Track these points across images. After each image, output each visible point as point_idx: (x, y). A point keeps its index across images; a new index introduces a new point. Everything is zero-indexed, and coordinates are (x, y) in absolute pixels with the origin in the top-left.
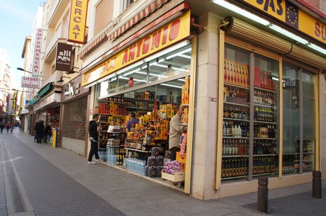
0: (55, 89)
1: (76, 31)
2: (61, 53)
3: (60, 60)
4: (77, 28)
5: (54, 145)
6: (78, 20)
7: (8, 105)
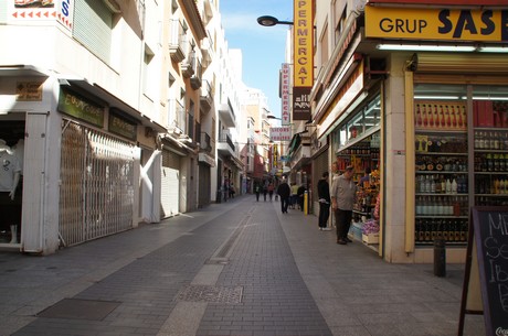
0: (303, 142)
1: (303, 75)
2: (298, 99)
3: (298, 107)
4: (303, 71)
5: (306, 212)
6: (303, 61)
7: (270, 161)
